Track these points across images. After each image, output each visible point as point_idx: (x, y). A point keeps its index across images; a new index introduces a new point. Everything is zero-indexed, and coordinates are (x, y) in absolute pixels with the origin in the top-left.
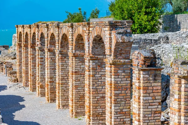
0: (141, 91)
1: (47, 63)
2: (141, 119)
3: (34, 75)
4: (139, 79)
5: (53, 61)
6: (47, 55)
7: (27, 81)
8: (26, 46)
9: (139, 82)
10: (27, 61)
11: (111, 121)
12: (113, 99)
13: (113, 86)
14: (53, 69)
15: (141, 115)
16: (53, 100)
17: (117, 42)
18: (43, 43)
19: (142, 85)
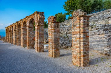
0: (53, 31)
1: (14, 34)
2: (53, 41)
3: (10, 39)
4: (52, 26)
5: (16, 33)
6: (14, 31)
7: (8, 41)
8: (8, 32)
9: (52, 27)
10: (8, 36)
11: (37, 45)
12: (38, 38)
13: (38, 33)
14: (16, 35)
15: (53, 40)
16: (16, 44)
17: (40, 18)
18: (13, 29)
19: (53, 28)
